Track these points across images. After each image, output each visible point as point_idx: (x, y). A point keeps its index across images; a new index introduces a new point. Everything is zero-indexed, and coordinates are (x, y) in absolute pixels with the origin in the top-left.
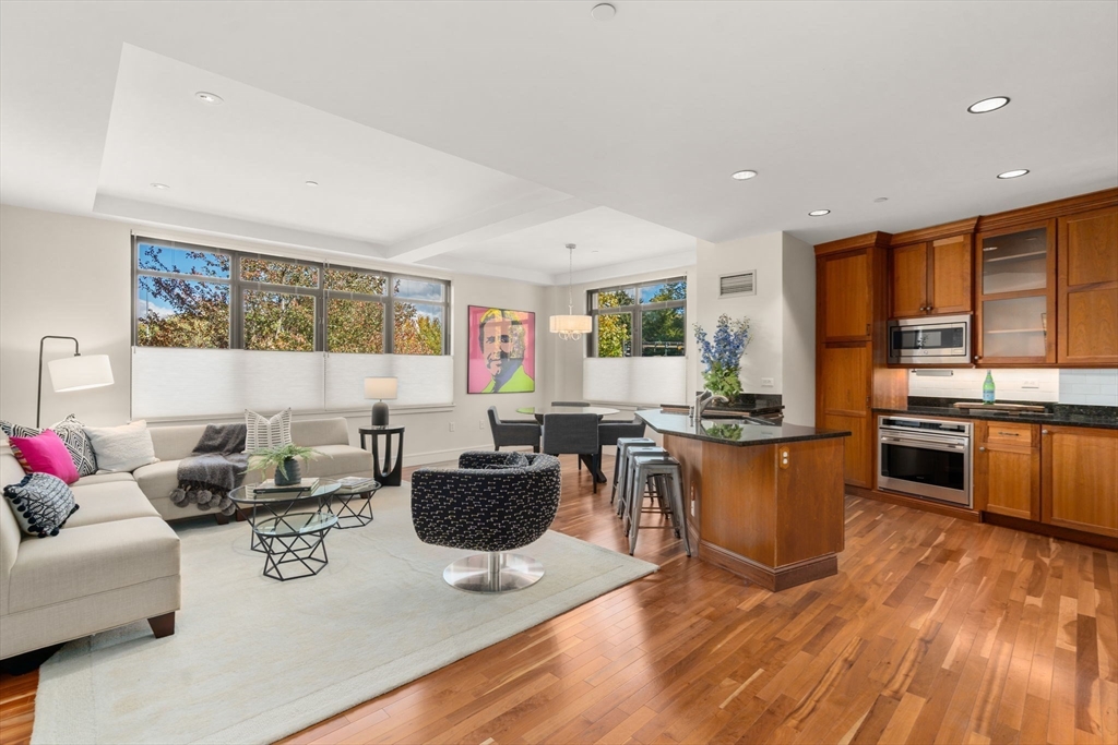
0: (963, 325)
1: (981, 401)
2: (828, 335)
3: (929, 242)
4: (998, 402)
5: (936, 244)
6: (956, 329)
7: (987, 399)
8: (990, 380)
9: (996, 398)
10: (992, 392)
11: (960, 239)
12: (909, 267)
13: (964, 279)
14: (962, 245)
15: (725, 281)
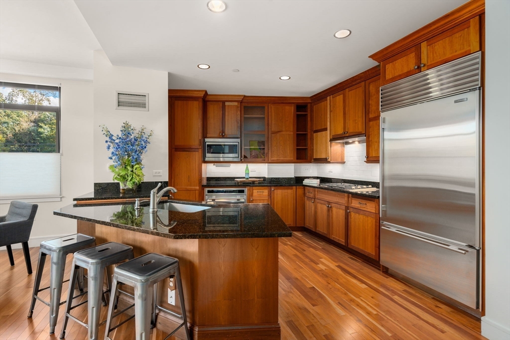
0: (237, 144)
1: (244, 178)
2: (176, 144)
3: (224, 102)
4: (250, 178)
5: (227, 104)
6: (234, 145)
7: (247, 177)
8: (247, 169)
9: (250, 176)
10: (248, 174)
11: (236, 104)
12: (214, 113)
13: (237, 123)
14: (237, 107)
15: (121, 96)
